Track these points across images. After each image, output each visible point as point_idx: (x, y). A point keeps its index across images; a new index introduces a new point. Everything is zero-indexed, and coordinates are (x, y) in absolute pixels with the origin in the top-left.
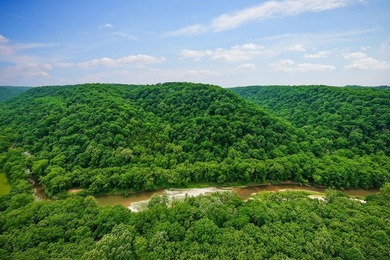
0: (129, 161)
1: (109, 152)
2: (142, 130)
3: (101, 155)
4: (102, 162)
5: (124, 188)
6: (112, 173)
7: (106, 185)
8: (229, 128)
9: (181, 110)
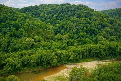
0: (32, 46)
1: (15, 41)
2: (35, 27)
3: (9, 43)
4: (11, 48)
5: (34, 66)
6: (22, 55)
7: (19, 65)
8: (93, 25)
9: (56, 17)
